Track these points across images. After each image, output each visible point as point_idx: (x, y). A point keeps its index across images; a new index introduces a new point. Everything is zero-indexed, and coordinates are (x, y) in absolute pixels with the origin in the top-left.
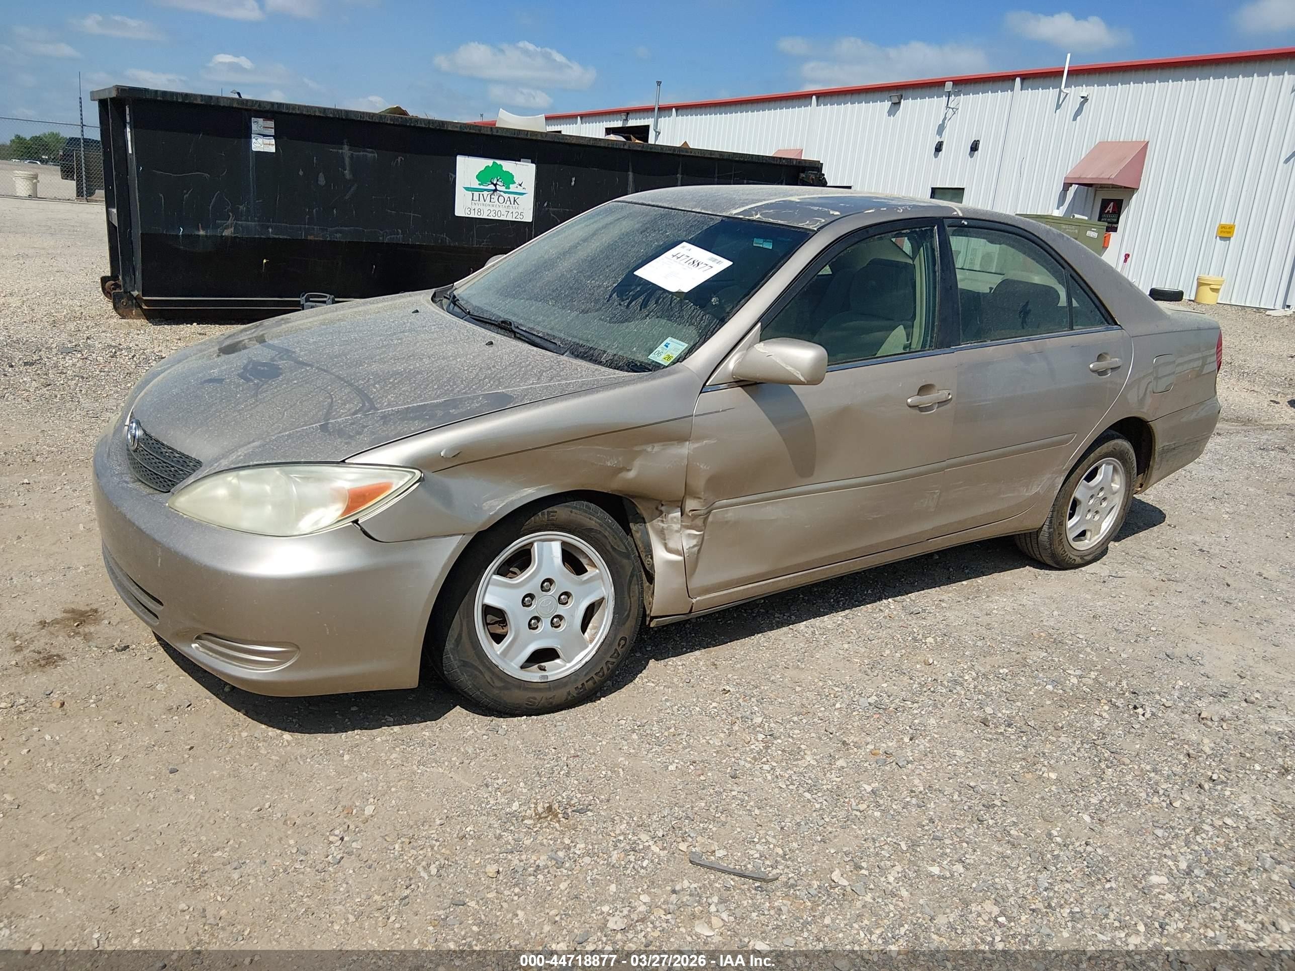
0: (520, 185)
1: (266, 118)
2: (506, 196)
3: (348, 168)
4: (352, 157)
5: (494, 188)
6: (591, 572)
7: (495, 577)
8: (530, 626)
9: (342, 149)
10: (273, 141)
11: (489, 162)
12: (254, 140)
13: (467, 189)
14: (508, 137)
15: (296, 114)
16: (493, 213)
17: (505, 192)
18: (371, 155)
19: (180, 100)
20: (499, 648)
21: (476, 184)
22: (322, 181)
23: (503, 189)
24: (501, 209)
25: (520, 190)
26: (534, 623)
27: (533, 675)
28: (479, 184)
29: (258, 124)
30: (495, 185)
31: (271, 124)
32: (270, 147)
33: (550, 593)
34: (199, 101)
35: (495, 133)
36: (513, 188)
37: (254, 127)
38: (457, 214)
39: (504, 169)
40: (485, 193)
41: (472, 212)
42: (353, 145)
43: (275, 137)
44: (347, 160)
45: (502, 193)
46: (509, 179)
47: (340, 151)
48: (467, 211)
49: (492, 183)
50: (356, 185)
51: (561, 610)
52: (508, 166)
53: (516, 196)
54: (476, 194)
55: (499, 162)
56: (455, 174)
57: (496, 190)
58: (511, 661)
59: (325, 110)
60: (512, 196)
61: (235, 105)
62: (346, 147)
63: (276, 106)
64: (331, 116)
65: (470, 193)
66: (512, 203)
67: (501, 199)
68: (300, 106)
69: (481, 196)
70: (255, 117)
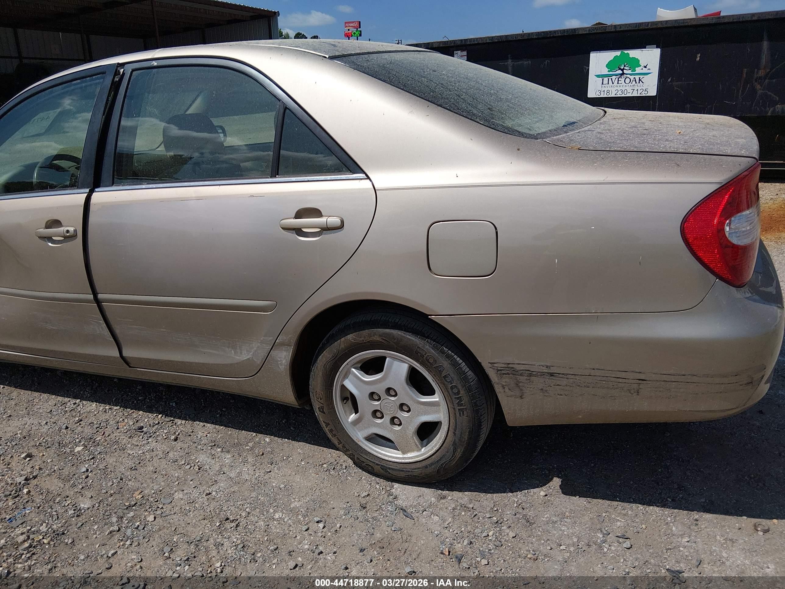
0: (645, 67)
1: (462, 50)
2: (632, 77)
4: (513, 66)
5: (622, 72)
9: (507, 62)
11: (618, 53)
13: (598, 76)
16: (620, 92)
17: (631, 75)
18: (526, 62)
21: (605, 71)
23: (630, 72)
24: (627, 88)
25: (645, 71)
28: (609, 71)
29: (458, 54)
30: (622, 70)
31: (465, 53)
36: (638, 70)
38: (588, 96)
39: (631, 56)
40: (614, 77)
41: (602, 93)
42: (514, 58)
44: (510, 69)
45: (628, 76)
46: (635, 63)
47: (506, 64)
48: (598, 93)
49: (620, 69)
52: (633, 53)
53: (641, 77)
54: (606, 79)
55: (626, 52)
56: (589, 66)
57: (623, 74)
60: (637, 77)
62: (510, 61)
65: (601, 79)
66: (638, 81)
67: (628, 81)
69: (610, 79)
70: (456, 51)
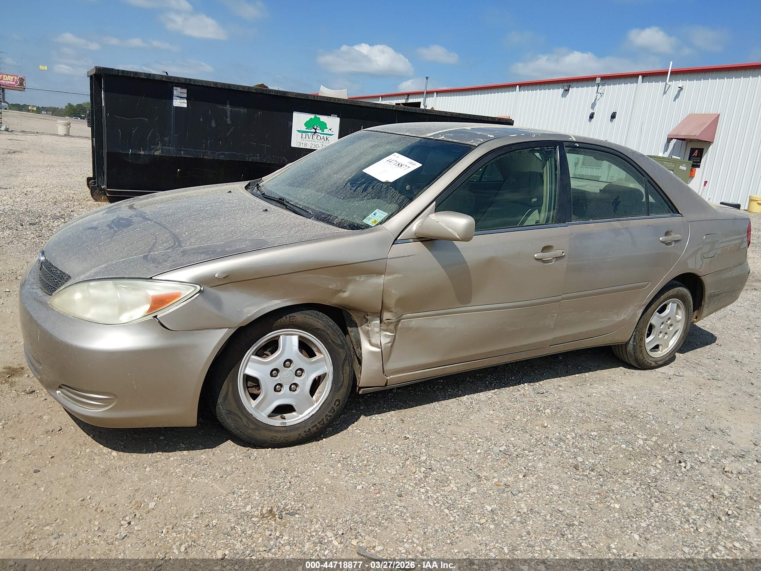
0: (330, 130)
1: (182, 87)
2: (322, 136)
3: (229, 118)
4: (231, 111)
5: (315, 131)
6: (319, 356)
7: (253, 357)
8: (275, 390)
9: (226, 106)
10: (186, 101)
11: (312, 116)
12: (174, 100)
13: (299, 131)
14: (323, 102)
15: (199, 86)
16: (313, 146)
17: (321, 134)
18: (243, 110)
19: (132, 76)
20: (254, 403)
21: (304, 128)
22: (213, 125)
23: (320, 132)
24: (318, 143)
25: (330, 132)
26: (278, 388)
27: (277, 422)
28: (306, 129)
29: (177, 91)
30: (316, 129)
31: (185, 91)
32: (184, 104)
33: (290, 369)
34: (143, 77)
35: (316, 99)
36: (326, 131)
37: (175, 93)
38: (292, 146)
39: (321, 120)
40: (309, 134)
41: (302, 144)
42: (232, 105)
43: (187, 99)
44: (229, 113)
45: (319, 134)
46: (324, 126)
47: (225, 107)
48: (298, 144)
49: (314, 128)
50: (233, 128)
51: (297, 380)
52: (323, 118)
53: (328, 136)
54: (304, 134)
55: (318, 116)
56: (292, 122)
57: (316, 132)
58: (262, 412)
59: (216, 83)
60: (325, 136)
61: (164, 79)
62: (228, 106)
63: (188, 81)
64: (220, 87)
65: (301, 134)
66: (325, 140)
67: (319, 138)
68: (202, 81)
69: (307, 135)
70: (176, 87)
